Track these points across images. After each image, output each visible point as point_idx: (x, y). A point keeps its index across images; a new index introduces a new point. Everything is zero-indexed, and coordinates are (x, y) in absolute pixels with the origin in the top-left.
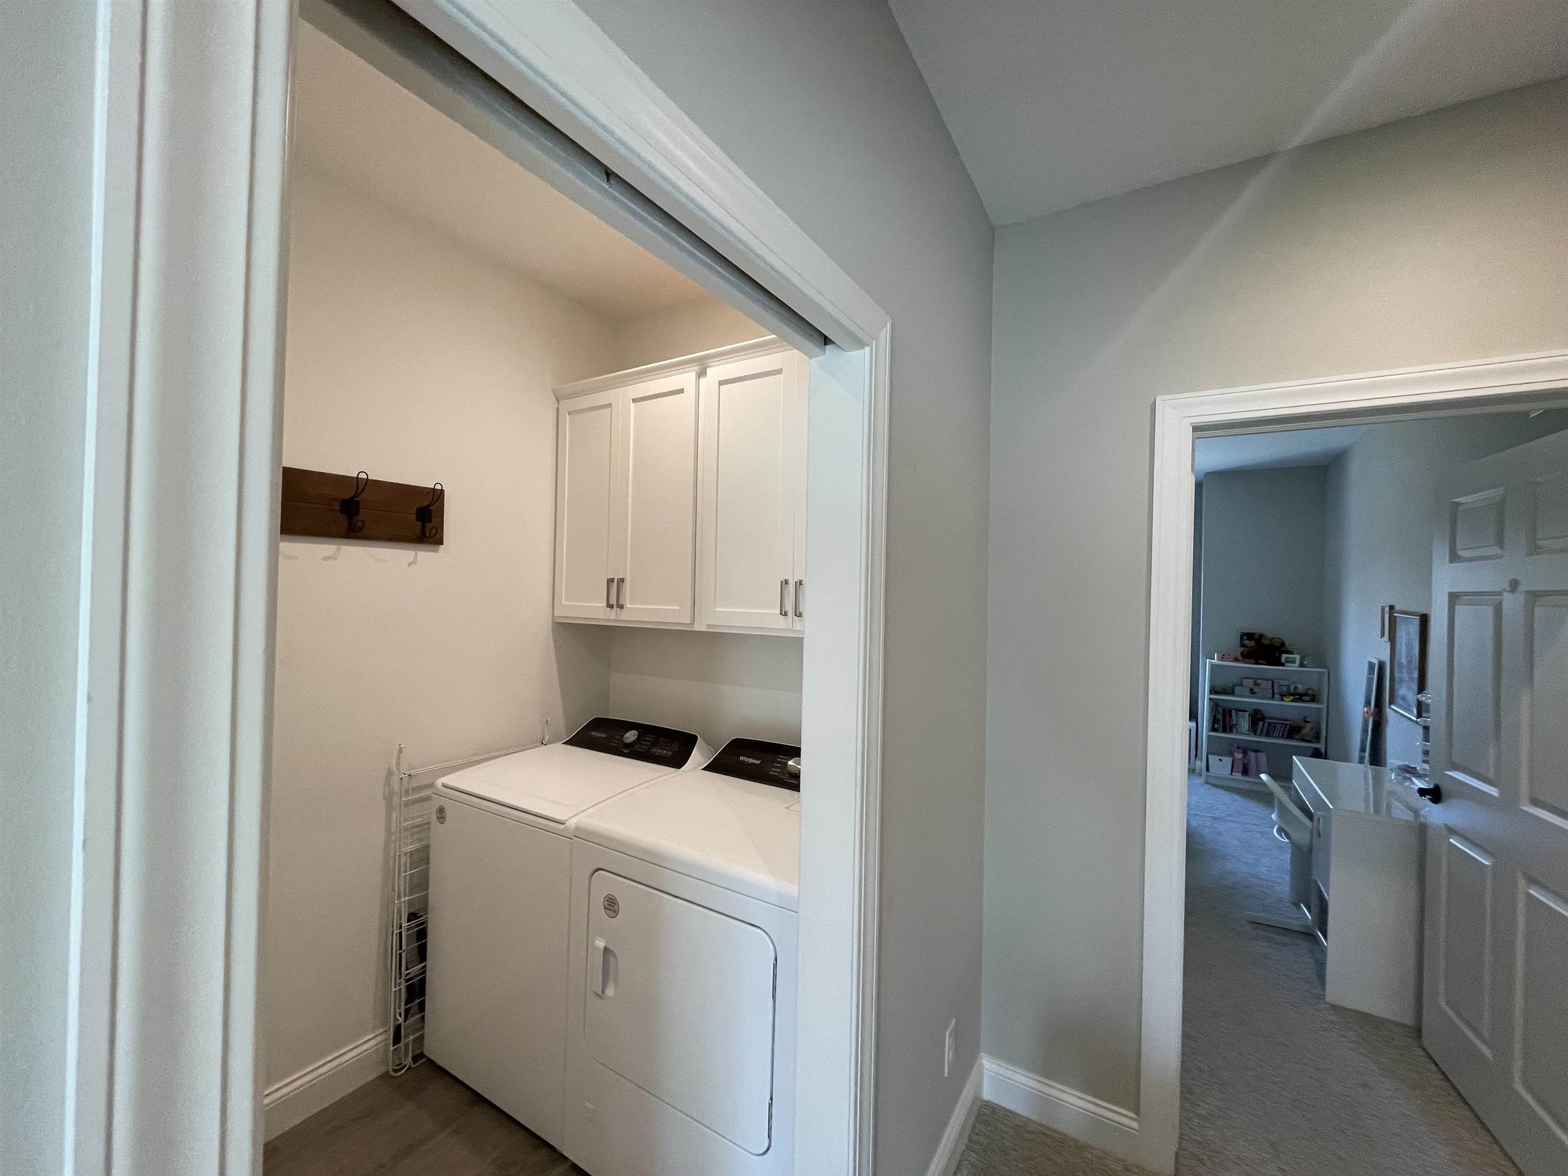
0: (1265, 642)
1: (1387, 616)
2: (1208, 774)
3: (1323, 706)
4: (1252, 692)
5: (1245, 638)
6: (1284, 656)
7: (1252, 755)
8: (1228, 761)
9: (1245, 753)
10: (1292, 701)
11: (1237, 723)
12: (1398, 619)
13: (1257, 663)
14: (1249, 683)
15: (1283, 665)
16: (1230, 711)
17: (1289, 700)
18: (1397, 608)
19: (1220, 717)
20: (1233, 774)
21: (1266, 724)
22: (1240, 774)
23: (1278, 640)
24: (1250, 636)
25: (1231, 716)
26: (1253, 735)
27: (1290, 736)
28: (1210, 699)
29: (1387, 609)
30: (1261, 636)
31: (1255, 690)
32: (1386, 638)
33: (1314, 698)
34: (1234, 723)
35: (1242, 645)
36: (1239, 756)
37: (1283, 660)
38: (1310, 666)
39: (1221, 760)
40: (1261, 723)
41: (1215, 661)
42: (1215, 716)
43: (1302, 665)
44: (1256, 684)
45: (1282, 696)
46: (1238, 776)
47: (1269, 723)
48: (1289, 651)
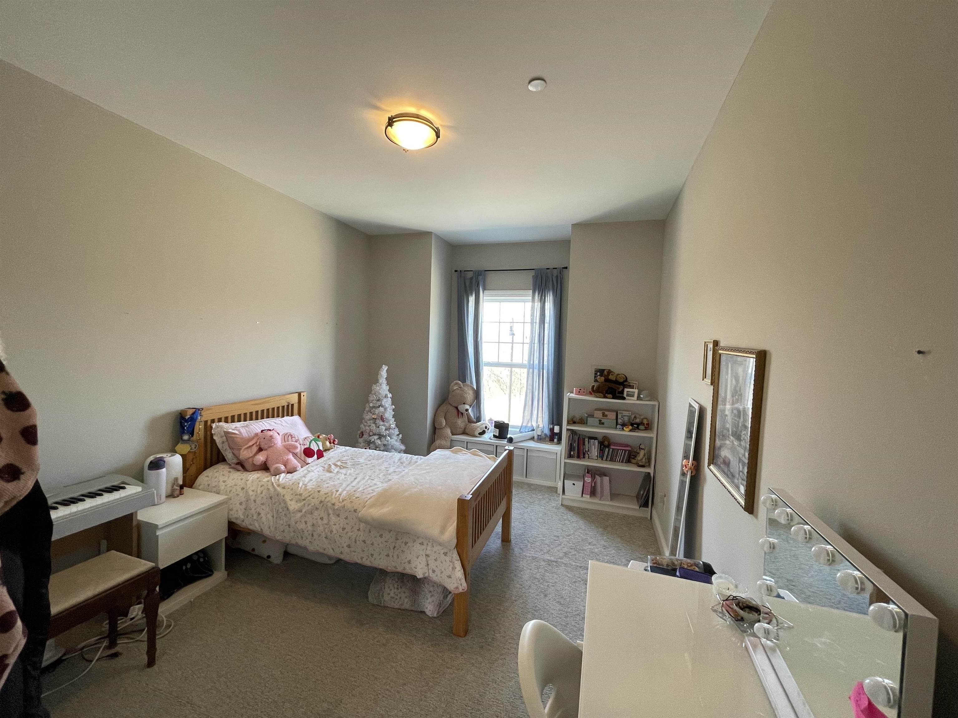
0: (611, 377)
1: (710, 354)
2: (563, 496)
3: (653, 435)
4: (601, 423)
5: (598, 374)
6: (626, 390)
7: (598, 479)
8: (579, 484)
9: (593, 477)
10: (630, 431)
11: (589, 450)
12: (723, 358)
13: (605, 397)
14: (599, 414)
15: (624, 398)
16: (584, 440)
17: (627, 430)
18: (722, 344)
19: (575, 445)
20: (584, 495)
21: (611, 450)
22: (589, 496)
23: (623, 376)
24: (601, 372)
25: (584, 444)
26: (600, 459)
27: (629, 461)
28: (568, 430)
29: (711, 346)
30: (610, 372)
31: (603, 421)
32: (708, 380)
33: (648, 427)
34: (587, 450)
35: (596, 381)
36: (588, 480)
37: (625, 395)
38: (646, 399)
39: (574, 484)
40: (607, 450)
41: (573, 395)
42: (571, 445)
43: (639, 398)
44: (604, 415)
45: (624, 425)
46: (587, 497)
47: (613, 449)
48: (630, 386)
